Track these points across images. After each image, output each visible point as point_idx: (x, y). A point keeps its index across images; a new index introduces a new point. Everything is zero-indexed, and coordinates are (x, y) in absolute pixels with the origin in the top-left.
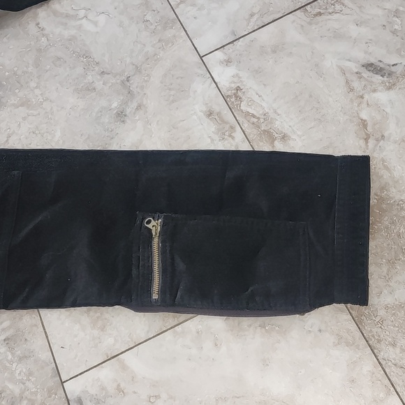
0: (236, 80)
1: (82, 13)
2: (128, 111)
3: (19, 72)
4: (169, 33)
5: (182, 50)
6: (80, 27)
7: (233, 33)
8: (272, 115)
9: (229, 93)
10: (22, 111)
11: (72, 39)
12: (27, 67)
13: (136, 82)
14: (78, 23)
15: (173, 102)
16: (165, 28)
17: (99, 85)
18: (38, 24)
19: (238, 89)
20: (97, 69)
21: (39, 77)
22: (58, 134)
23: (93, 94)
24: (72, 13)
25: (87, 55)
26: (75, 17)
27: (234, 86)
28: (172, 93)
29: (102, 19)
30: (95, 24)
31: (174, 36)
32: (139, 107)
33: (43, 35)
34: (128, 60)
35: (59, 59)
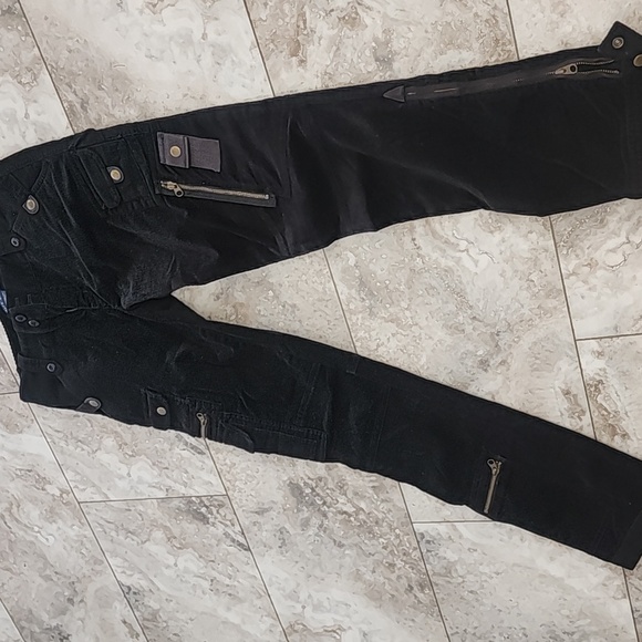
0: (602, 373)
1: (463, 245)
2: (492, 362)
3: (391, 287)
4: (550, 303)
5: (558, 324)
6: (458, 261)
7: (616, 328)
8: (622, 414)
9: (591, 382)
10: (393, 327)
11: (448, 270)
12: (400, 285)
13: (505, 339)
14: (458, 254)
15: (536, 370)
16: (548, 296)
17: (469, 329)
18: (414, 240)
19: (600, 382)
20: (469, 312)
21: (410, 299)
22: (424, 360)
23: (462, 335)
24: (453, 240)
25: (461, 294)
26: (455, 246)
27: (598, 378)
28: (538, 361)
29: (484, 259)
30: (476, 263)
31: (555, 308)
32: (503, 362)
33: (419, 256)
34: (503, 314)
35: (433, 288)
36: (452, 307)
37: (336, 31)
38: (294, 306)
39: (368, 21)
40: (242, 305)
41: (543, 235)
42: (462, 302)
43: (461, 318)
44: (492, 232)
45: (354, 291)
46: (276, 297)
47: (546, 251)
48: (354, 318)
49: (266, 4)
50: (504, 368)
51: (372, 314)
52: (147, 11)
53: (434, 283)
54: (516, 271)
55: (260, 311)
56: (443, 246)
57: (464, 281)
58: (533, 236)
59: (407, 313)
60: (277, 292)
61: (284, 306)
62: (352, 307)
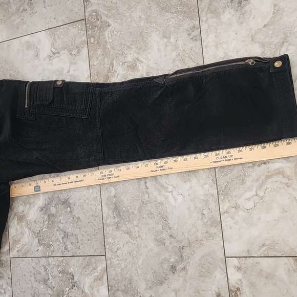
36: (160, 227)
37: (125, 72)
38: (79, 218)
39: (140, 68)
40: (53, 215)
41: (211, 186)
42: (166, 224)
43: (164, 235)
44: (185, 182)
45: (111, 211)
46: (71, 212)
47: (213, 196)
48: (108, 229)
49: (97, 58)
50: (184, 273)
51: (118, 228)
52: (47, 59)
53: (153, 211)
54: (196, 207)
55: (60, 220)
56: (160, 188)
57: (168, 211)
58: (207, 186)
59: (136, 228)
60: (72, 209)
61: (73, 218)
62: (108, 222)
